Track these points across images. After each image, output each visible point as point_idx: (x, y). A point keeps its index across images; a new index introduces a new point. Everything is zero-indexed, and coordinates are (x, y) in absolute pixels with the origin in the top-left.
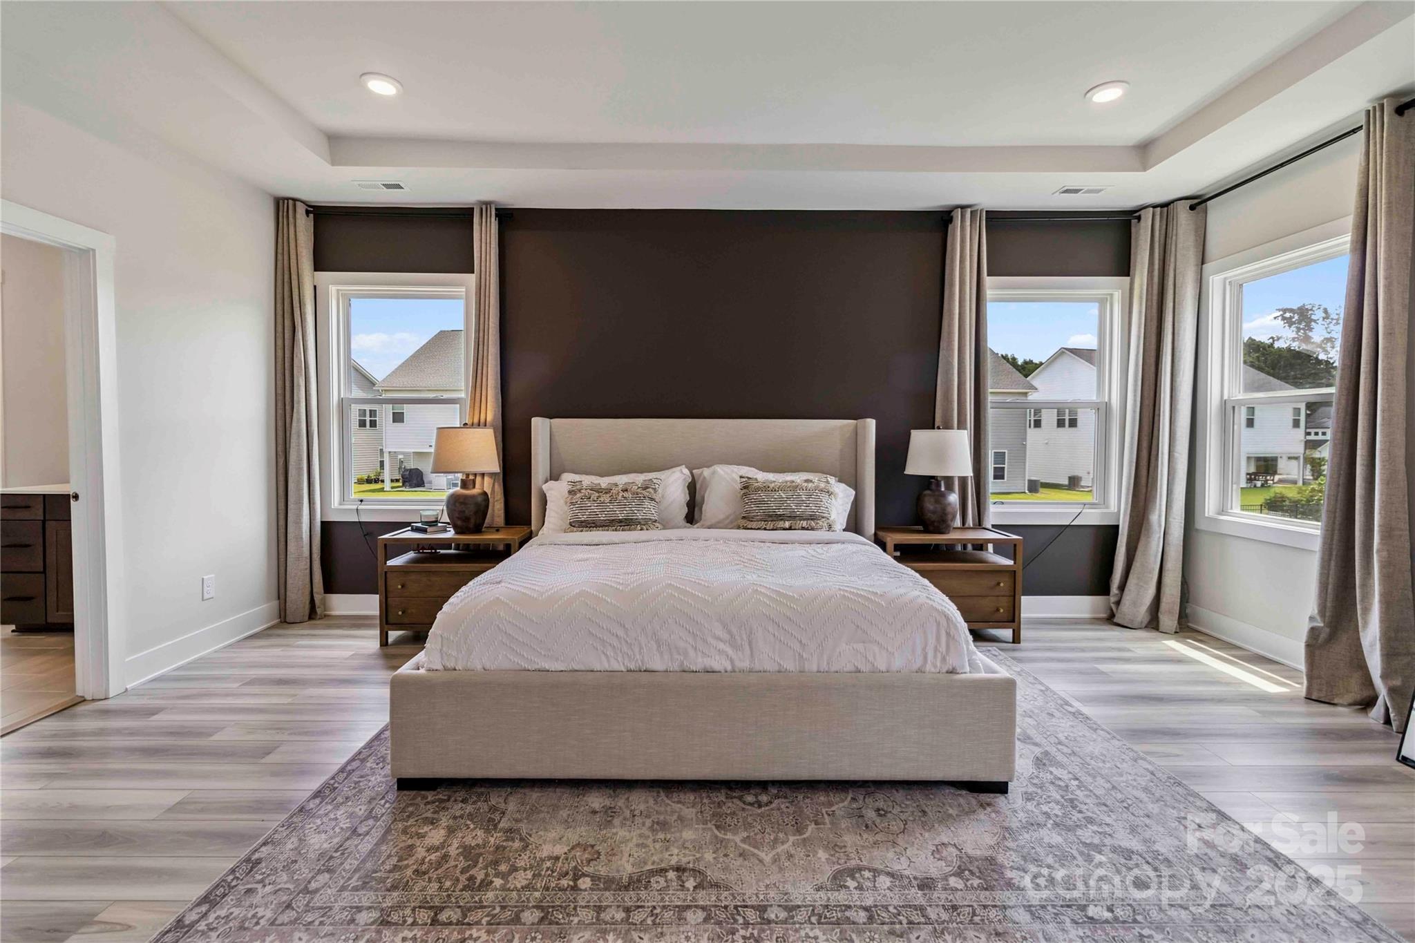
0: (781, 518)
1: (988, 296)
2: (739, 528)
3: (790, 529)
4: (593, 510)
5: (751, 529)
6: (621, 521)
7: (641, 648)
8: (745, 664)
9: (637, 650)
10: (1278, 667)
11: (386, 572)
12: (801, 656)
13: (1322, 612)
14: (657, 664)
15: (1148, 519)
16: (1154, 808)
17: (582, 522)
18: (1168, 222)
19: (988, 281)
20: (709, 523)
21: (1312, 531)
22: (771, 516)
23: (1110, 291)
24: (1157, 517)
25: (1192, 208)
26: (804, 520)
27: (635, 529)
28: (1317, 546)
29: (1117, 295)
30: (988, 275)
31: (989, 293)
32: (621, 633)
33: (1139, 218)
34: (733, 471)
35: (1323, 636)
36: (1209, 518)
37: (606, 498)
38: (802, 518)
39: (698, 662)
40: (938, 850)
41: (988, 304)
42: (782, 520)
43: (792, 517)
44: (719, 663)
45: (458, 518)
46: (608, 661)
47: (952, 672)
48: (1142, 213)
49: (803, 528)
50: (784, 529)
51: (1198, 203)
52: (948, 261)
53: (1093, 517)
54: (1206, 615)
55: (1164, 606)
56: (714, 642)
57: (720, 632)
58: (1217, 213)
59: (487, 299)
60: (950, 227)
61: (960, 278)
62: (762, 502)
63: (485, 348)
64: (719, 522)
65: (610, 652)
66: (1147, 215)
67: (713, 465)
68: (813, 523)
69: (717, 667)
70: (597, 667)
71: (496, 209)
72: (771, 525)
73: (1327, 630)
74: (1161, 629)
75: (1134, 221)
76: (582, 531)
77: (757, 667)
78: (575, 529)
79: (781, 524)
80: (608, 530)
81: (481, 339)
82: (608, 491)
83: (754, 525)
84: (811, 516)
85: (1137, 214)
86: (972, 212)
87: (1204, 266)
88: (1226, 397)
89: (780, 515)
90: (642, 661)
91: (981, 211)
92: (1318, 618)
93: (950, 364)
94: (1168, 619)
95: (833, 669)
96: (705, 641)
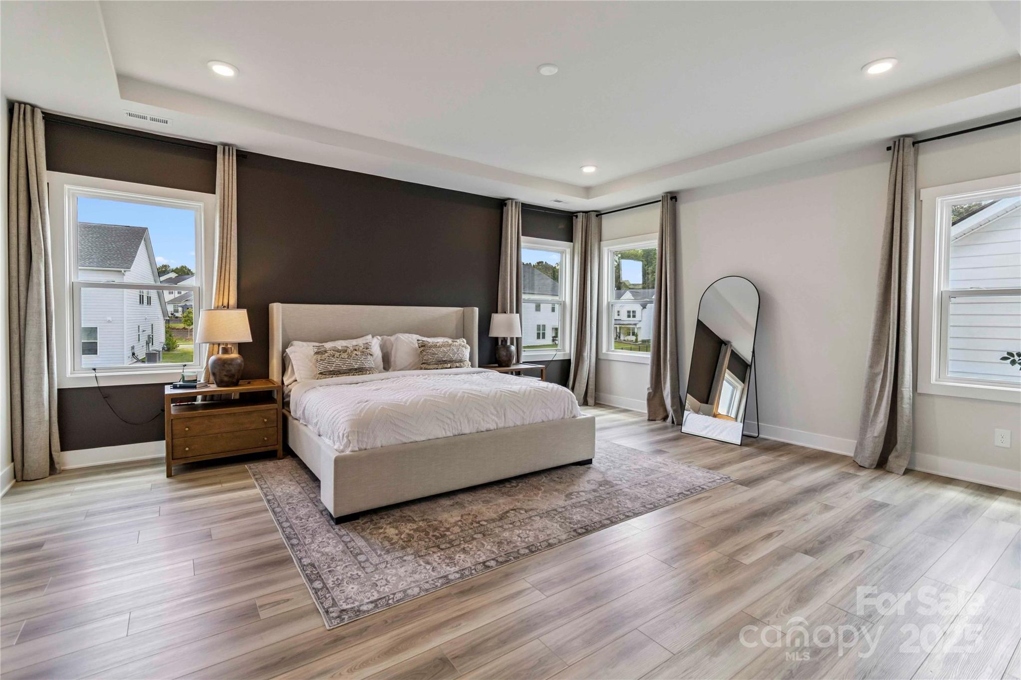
0: (445, 362)
1: (522, 246)
2: (421, 369)
3: (450, 368)
4: (337, 363)
5: (430, 369)
6: (356, 369)
7: (461, 423)
8: (501, 425)
9: (459, 424)
10: (632, 412)
11: (172, 420)
12: (523, 418)
13: (651, 386)
14: (467, 431)
15: (582, 355)
16: (635, 457)
17: (331, 371)
18: (588, 220)
19: (522, 238)
20: (399, 368)
21: (647, 357)
22: (439, 361)
23: (565, 249)
24: (586, 354)
25: (597, 216)
26: (457, 362)
27: (366, 374)
28: (649, 362)
29: (568, 251)
30: (522, 235)
31: (522, 244)
32: (451, 417)
33: (577, 217)
34: (409, 337)
35: (652, 395)
36: (604, 353)
37: (345, 355)
38: (456, 362)
39: (484, 426)
40: (588, 482)
41: (522, 250)
42: (446, 363)
43: (451, 361)
44: (492, 426)
45: (226, 375)
46: (446, 432)
47: (574, 417)
48: (578, 214)
49: (457, 367)
50: (448, 368)
51: (599, 214)
52: (504, 226)
53: (560, 356)
54: (605, 397)
55: (589, 394)
56: (491, 416)
57: (493, 411)
58: (606, 221)
59: (230, 215)
60: (505, 208)
61: (511, 236)
62: (434, 354)
63: (228, 251)
64: (405, 368)
65: (446, 427)
66: (580, 215)
67: (396, 334)
68: (462, 364)
69: (492, 428)
70: (440, 436)
71: (237, 150)
72: (440, 366)
73: (653, 393)
74: (589, 404)
75: (574, 218)
76: (332, 377)
77: (507, 426)
78: (327, 376)
79: (446, 365)
80: (349, 375)
81: (225, 245)
82: (345, 351)
83: (431, 367)
84: (460, 360)
85: (576, 214)
86: (515, 202)
87: (602, 242)
88: (609, 301)
89: (445, 361)
90: (461, 430)
91: (519, 203)
92: (650, 389)
93: (505, 279)
94: (591, 401)
95: (534, 422)
96: (488, 416)
